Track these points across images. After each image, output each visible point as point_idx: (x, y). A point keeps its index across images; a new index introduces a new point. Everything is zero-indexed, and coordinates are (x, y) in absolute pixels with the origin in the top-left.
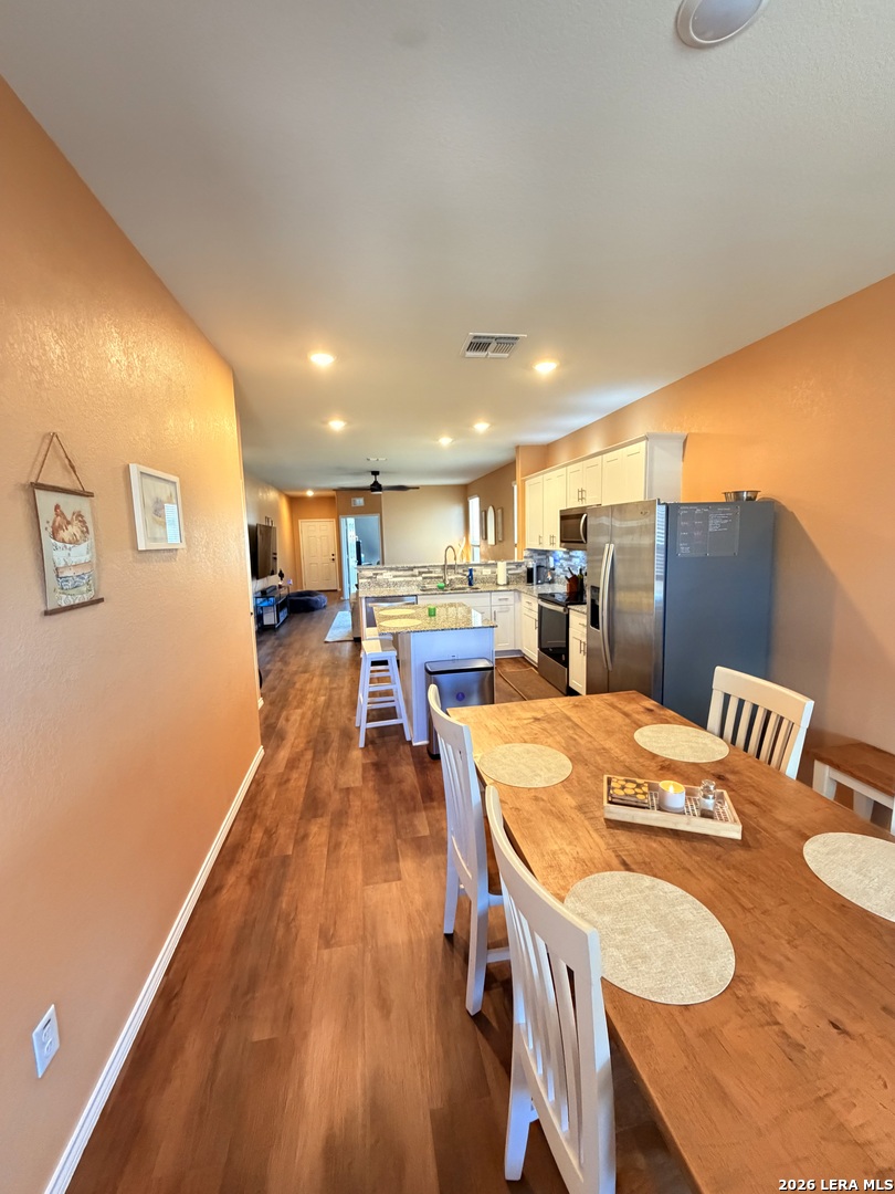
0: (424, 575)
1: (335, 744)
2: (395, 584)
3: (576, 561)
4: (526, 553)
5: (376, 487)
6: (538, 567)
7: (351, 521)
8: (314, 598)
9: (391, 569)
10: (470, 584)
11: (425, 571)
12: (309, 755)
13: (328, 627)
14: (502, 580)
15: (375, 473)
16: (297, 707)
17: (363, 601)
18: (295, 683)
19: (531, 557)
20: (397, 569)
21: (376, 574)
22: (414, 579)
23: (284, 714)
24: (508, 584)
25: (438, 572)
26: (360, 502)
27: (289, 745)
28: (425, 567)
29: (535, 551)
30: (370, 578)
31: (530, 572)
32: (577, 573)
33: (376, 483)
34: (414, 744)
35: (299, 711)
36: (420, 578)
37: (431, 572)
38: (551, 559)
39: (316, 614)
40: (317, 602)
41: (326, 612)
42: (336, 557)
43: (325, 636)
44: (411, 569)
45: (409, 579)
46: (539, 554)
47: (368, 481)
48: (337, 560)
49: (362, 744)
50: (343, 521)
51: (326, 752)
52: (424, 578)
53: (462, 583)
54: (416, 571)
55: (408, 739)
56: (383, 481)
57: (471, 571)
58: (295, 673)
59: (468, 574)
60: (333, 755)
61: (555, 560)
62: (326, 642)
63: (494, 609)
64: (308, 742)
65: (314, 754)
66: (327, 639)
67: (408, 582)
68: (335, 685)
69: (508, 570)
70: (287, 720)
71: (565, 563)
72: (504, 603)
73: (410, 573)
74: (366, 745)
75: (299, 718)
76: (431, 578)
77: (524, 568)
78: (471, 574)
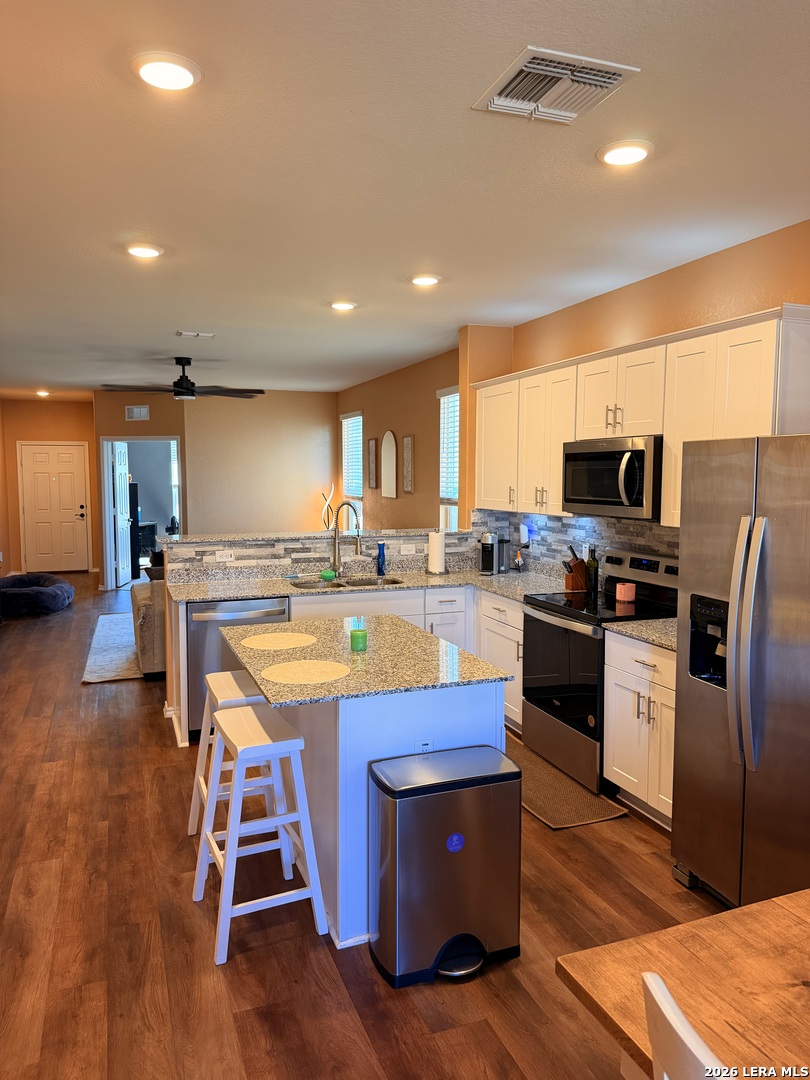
0: (294, 556)
1: (156, 960)
2: (240, 571)
3: (577, 534)
4: (475, 517)
5: (184, 386)
6: (501, 542)
7: (121, 447)
8: (50, 589)
9: (232, 544)
10: (380, 572)
11: (297, 547)
12: (96, 1000)
13: (84, 649)
14: (436, 566)
15: (183, 362)
16: (47, 854)
17: (182, 609)
18: (32, 788)
19: (485, 524)
20: (243, 544)
21: (203, 553)
22: (276, 562)
23: (18, 875)
24: (447, 572)
25: (322, 550)
26: (141, 413)
27: (42, 970)
28: (297, 540)
29: (491, 513)
30: (190, 560)
31: (487, 551)
32: (585, 556)
33: (184, 378)
34: (340, 945)
35: (54, 864)
36: (287, 561)
37: (308, 550)
38: (524, 529)
39: (55, 620)
40: (55, 597)
41: (74, 615)
42: (88, 511)
43: (82, 668)
44: (272, 543)
45: (268, 562)
46: (497, 519)
47: (169, 376)
48: (89, 517)
49: (221, 956)
50: (106, 446)
51: (138, 984)
52: (296, 561)
53: (364, 569)
54: (280, 548)
55: (322, 930)
56: (198, 377)
57: (381, 547)
58: (30, 761)
59: (375, 553)
60: (156, 993)
61: (530, 531)
62: (86, 684)
63: (430, 619)
64: (90, 957)
65: (109, 992)
66: (87, 678)
67: (265, 570)
68: (124, 790)
69: (447, 546)
70: (29, 892)
71: (551, 538)
72: (447, 608)
73: (268, 551)
74: (230, 957)
75: (56, 886)
76: (308, 560)
77: (472, 543)
78: (381, 555)
